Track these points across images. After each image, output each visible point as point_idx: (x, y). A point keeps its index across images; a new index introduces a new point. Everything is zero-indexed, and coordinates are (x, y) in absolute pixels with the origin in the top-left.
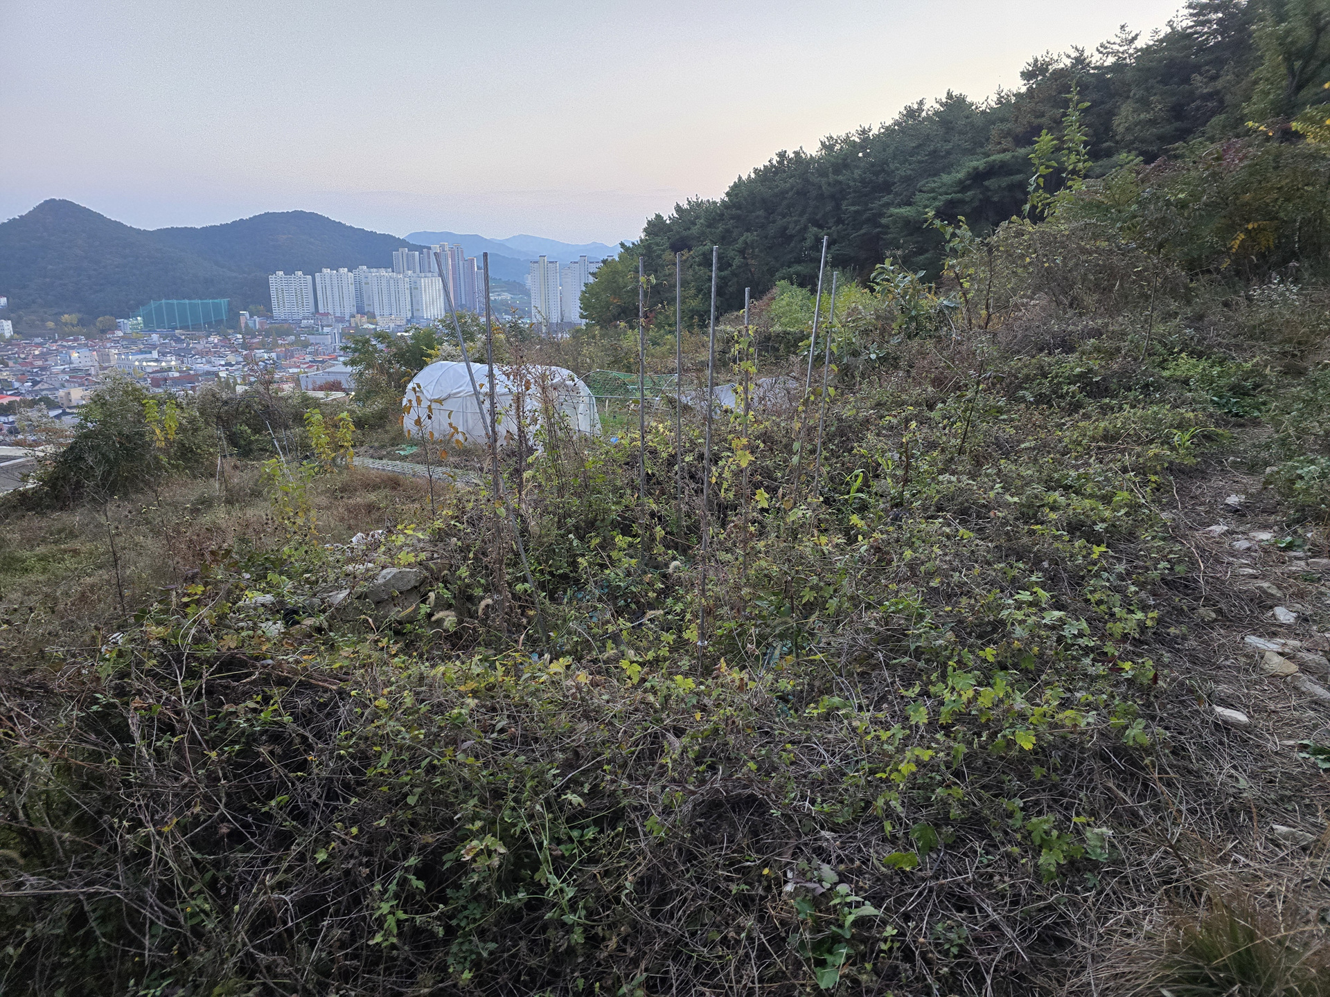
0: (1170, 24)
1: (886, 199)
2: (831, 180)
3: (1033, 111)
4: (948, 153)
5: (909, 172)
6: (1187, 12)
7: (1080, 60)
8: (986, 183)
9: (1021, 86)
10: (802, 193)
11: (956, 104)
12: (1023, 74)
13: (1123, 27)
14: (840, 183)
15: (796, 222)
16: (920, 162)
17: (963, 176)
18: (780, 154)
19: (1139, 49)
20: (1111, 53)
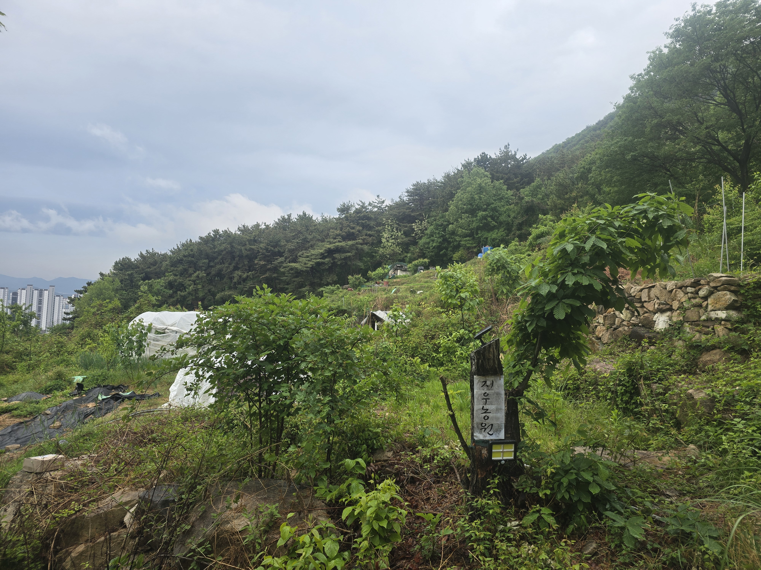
1: (281, 259)
2: (248, 248)
3: (349, 226)
4: (311, 240)
5: (292, 247)
7: (363, 207)
8: (334, 255)
9: (337, 215)
10: (231, 253)
11: (304, 218)
12: (338, 209)
16: (297, 243)
17: (321, 251)
18: (214, 231)
19: (387, 206)
20: (375, 207)
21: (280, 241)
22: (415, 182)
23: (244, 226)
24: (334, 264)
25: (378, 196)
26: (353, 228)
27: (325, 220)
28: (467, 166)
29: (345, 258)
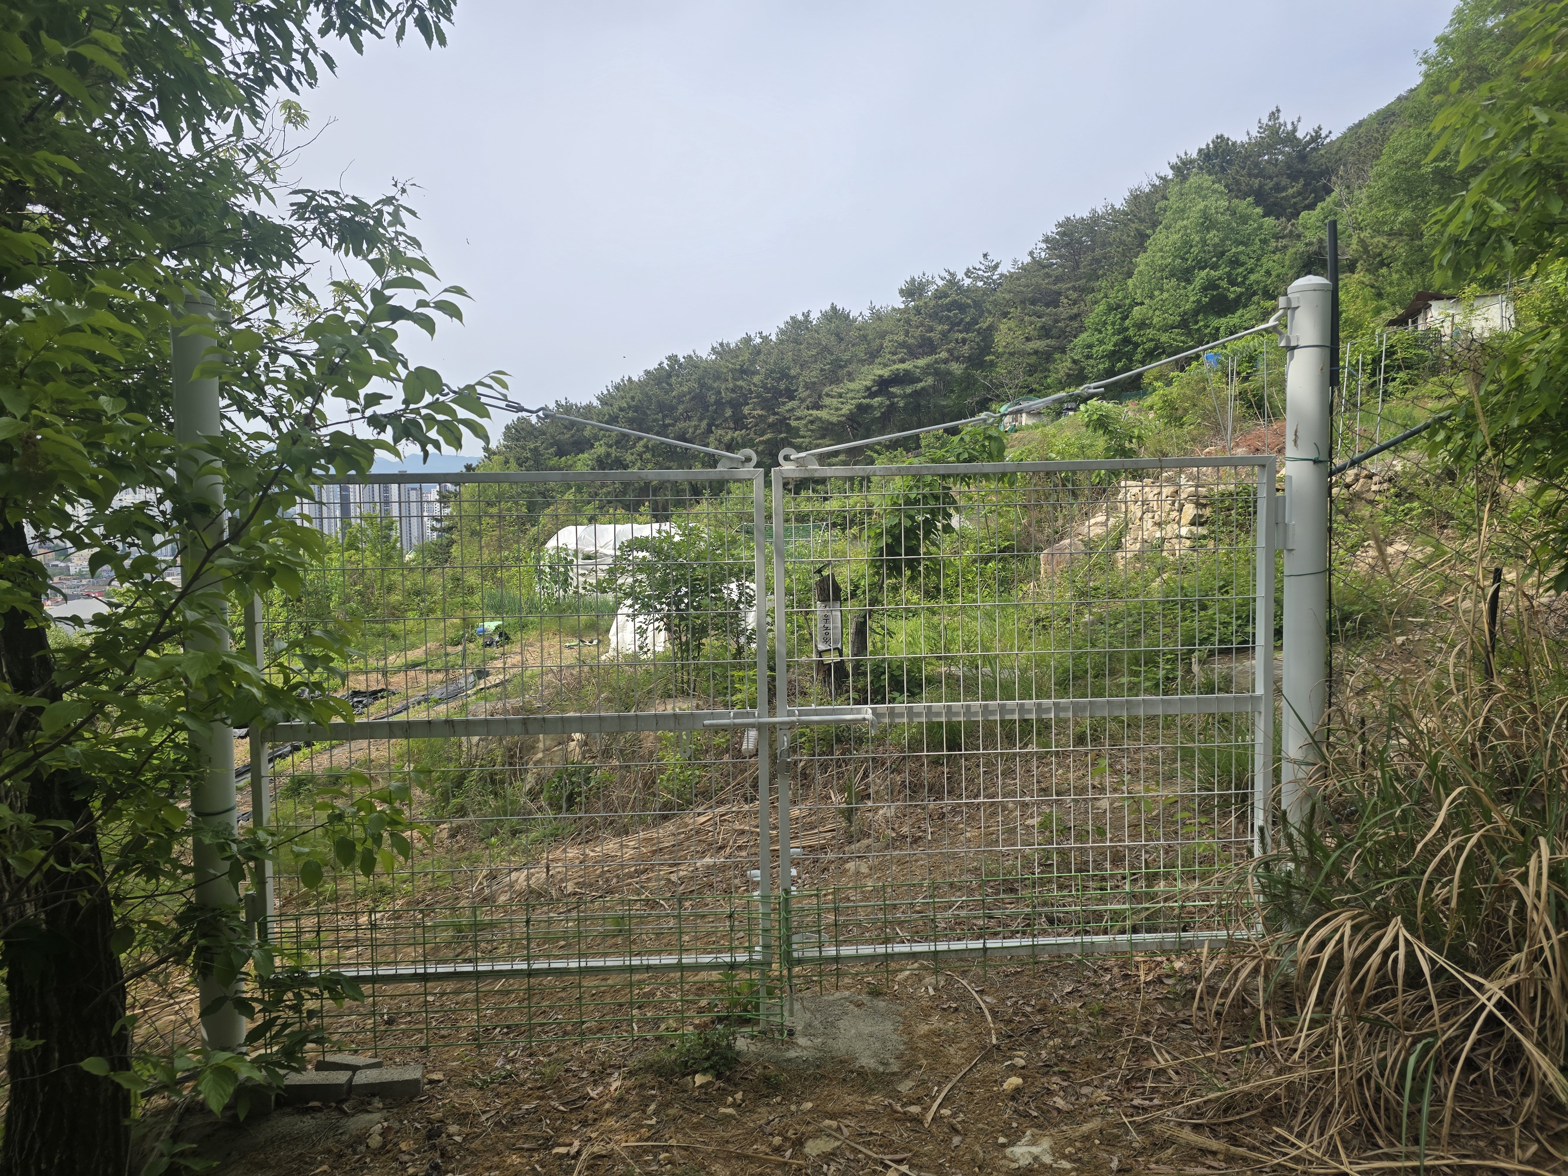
0: (1031, 253)
1: (790, 405)
2: (731, 385)
3: (921, 325)
4: (848, 362)
5: (812, 379)
7: (952, 282)
9: (899, 303)
10: (699, 399)
11: (835, 315)
12: (902, 292)
14: (741, 387)
15: (696, 427)
16: (822, 370)
17: (868, 383)
18: (669, 358)
19: (1002, 276)
20: (979, 278)
21: (789, 368)
22: (1061, 219)
23: (721, 344)
24: (892, 407)
25: (985, 256)
26: (931, 329)
27: (877, 316)
28: (1182, 169)
29: (916, 393)
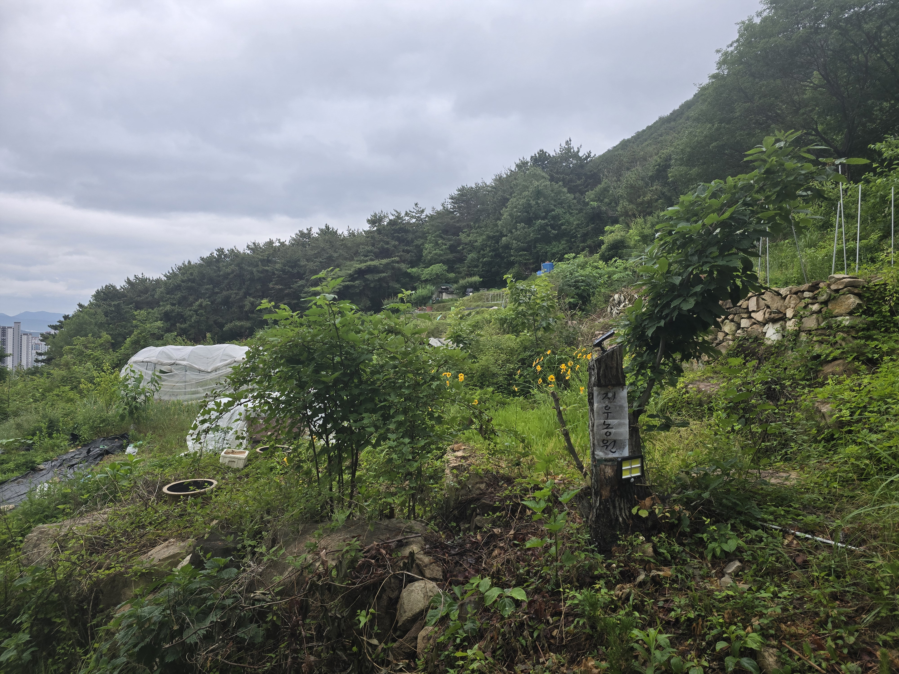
0: (443, 205)
3: (382, 240)
4: (338, 258)
5: (315, 268)
6: (450, 201)
7: (399, 217)
8: (366, 277)
9: (367, 228)
11: (327, 233)
12: (368, 221)
13: (416, 204)
14: (267, 271)
16: (321, 262)
17: (350, 272)
18: (218, 251)
19: (427, 216)
20: (412, 217)
21: (299, 260)
22: (460, 187)
23: (254, 243)
24: (366, 287)
26: (388, 243)
27: (352, 235)
28: (522, 166)
29: (380, 280)
